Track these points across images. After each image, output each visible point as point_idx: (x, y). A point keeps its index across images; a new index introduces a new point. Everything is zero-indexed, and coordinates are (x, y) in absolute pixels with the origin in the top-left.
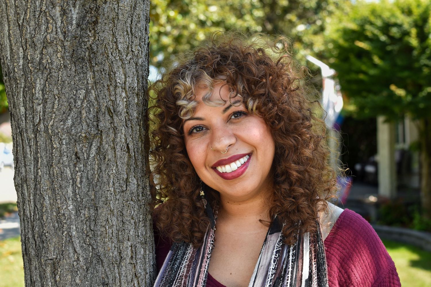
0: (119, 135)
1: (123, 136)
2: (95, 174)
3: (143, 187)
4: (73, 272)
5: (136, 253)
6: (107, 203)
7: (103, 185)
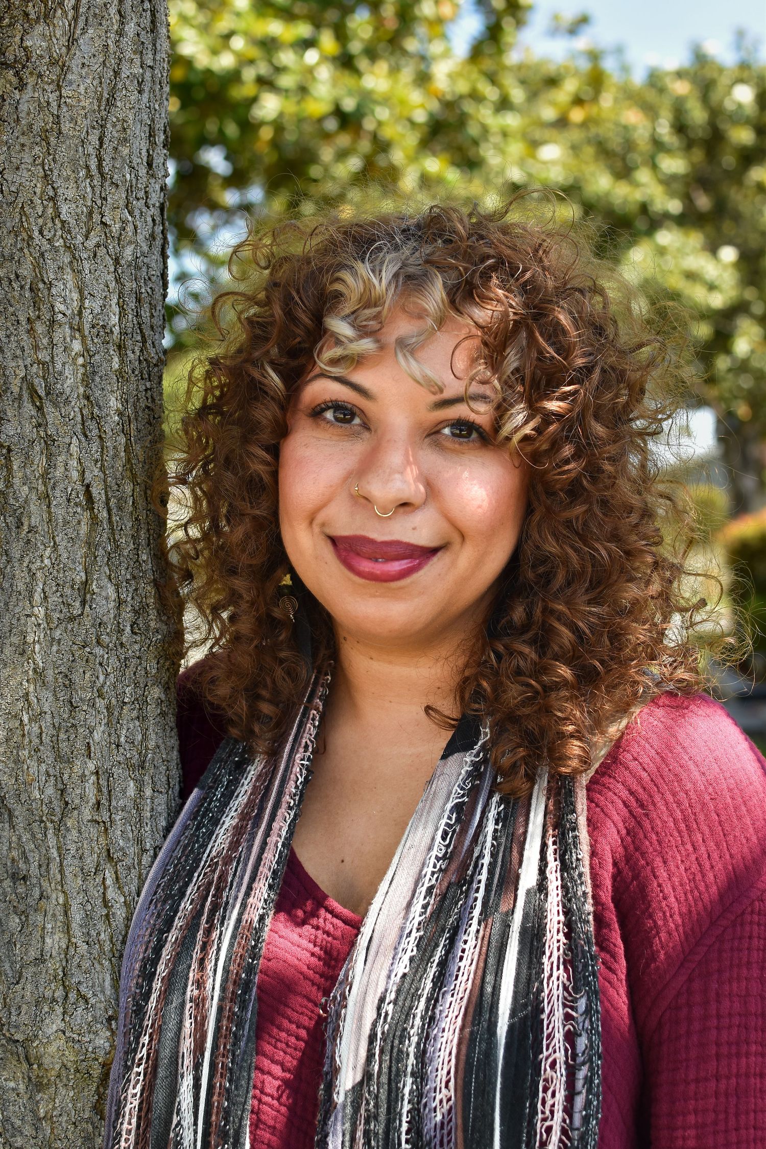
0: (60, 459)
1: (74, 463)
3: (137, 608)
5: (110, 792)
6: (24, 651)
7: (14, 599)
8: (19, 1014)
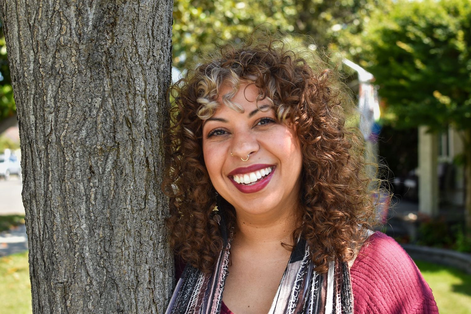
0: (137, 147)
1: (142, 149)
2: (111, 190)
3: (163, 205)
4: (86, 296)
5: (154, 277)
6: (123, 223)
7: (119, 202)
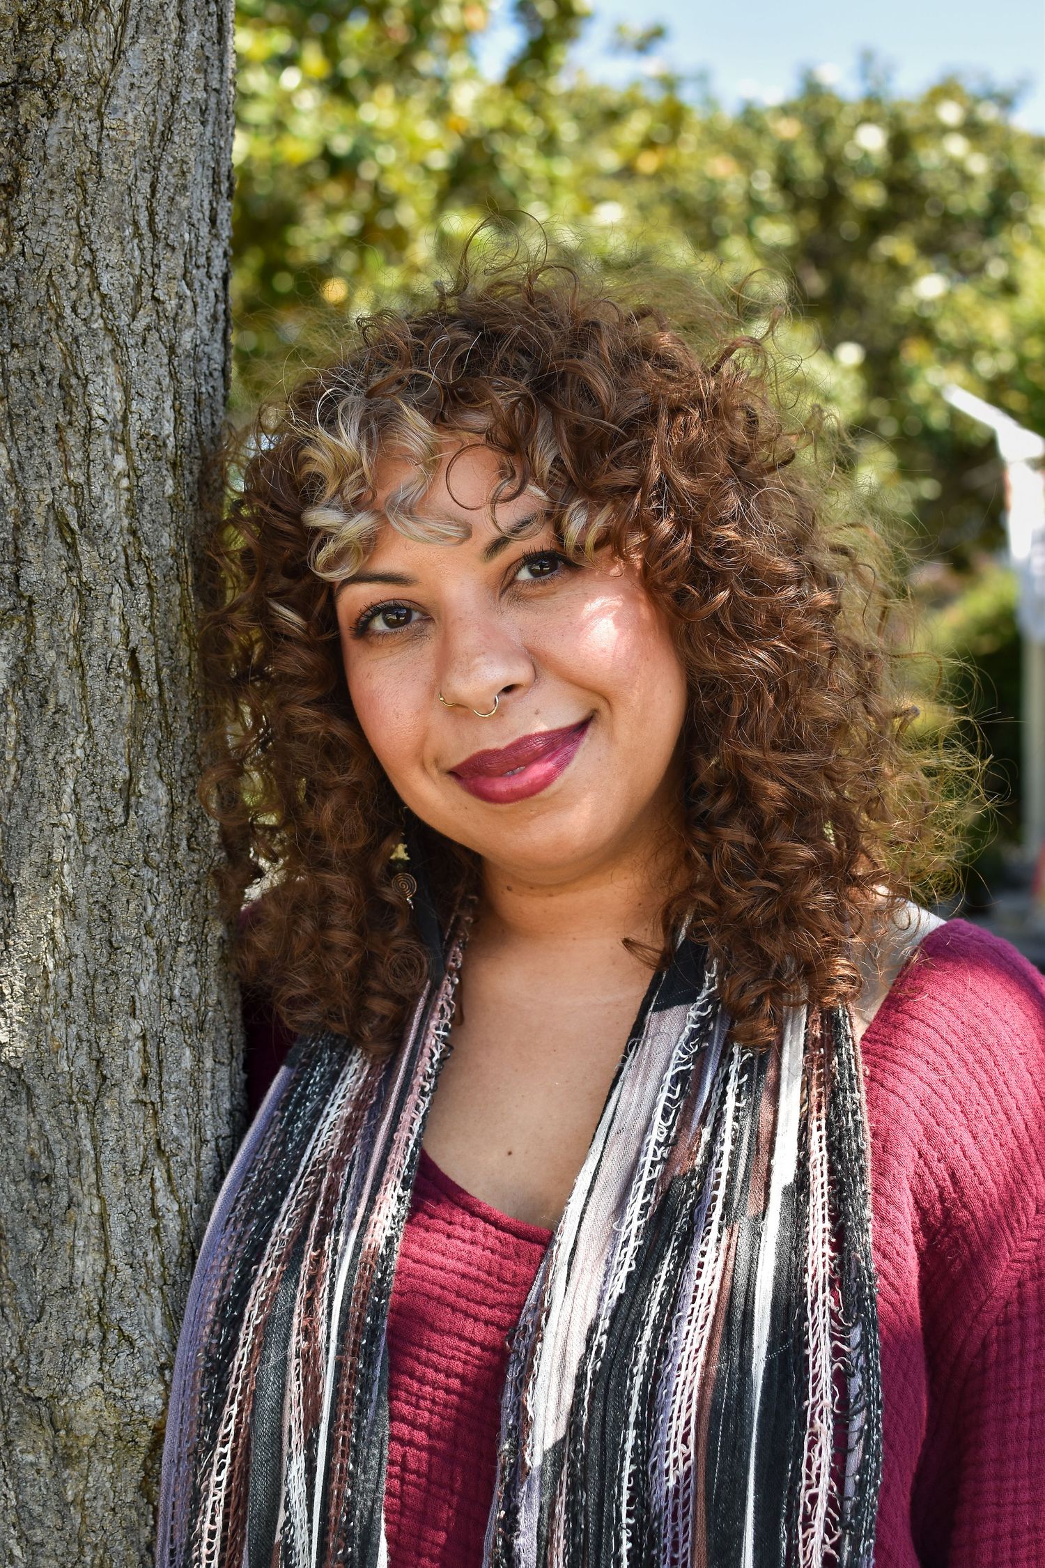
0: (98, 614)
1: (115, 620)
2: (7, 763)
3: (195, 816)
5: (160, 1062)
6: (49, 873)
7: (36, 803)
8: (41, 1363)
